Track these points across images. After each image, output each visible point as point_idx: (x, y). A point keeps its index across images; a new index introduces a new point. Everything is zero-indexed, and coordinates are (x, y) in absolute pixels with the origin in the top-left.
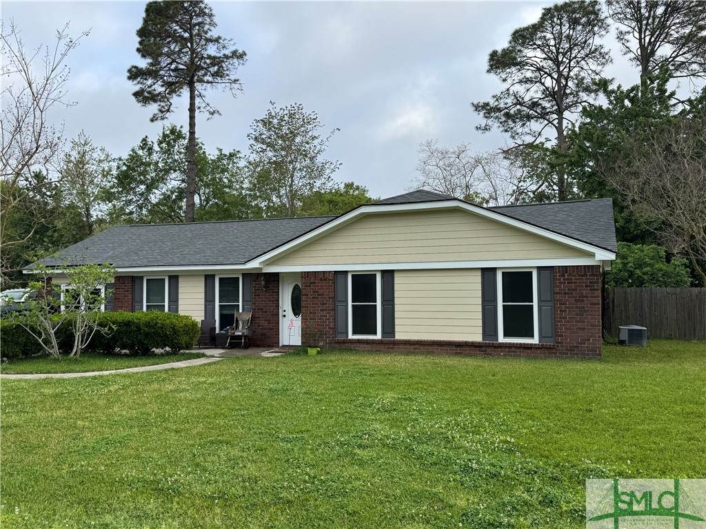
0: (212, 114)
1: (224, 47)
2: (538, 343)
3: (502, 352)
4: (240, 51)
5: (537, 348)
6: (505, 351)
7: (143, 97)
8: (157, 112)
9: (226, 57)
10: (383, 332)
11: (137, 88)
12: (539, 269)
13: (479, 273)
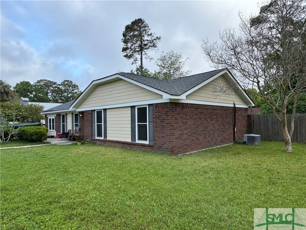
0: (151, 59)
1: (153, 36)
2: (148, 143)
3: (136, 147)
4: (159, 37)
5: (147, 146)
6: (137, 147)
7: (128, 57)
8: (133, 61)
9: (155, 39)
10: (104, 136)
11: (125, 54)
12: (149, 105)
13: (130, 109)
